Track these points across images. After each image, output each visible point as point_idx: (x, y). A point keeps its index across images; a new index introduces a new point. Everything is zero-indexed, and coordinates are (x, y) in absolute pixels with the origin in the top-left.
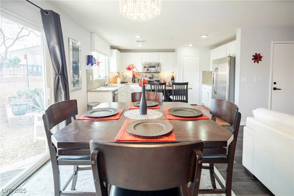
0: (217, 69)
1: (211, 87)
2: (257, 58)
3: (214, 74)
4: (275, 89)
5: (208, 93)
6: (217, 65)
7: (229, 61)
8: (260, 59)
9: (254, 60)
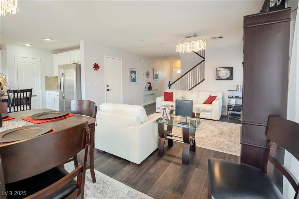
0: (63, 74)
1: (58, 92)
2: (96, 67)
3: (60, 79)
4: (108, 90)
5: (54, 99)
6: (63, 70)
7: (75, 67)
8: (98, 68)
9: (94, 68)
